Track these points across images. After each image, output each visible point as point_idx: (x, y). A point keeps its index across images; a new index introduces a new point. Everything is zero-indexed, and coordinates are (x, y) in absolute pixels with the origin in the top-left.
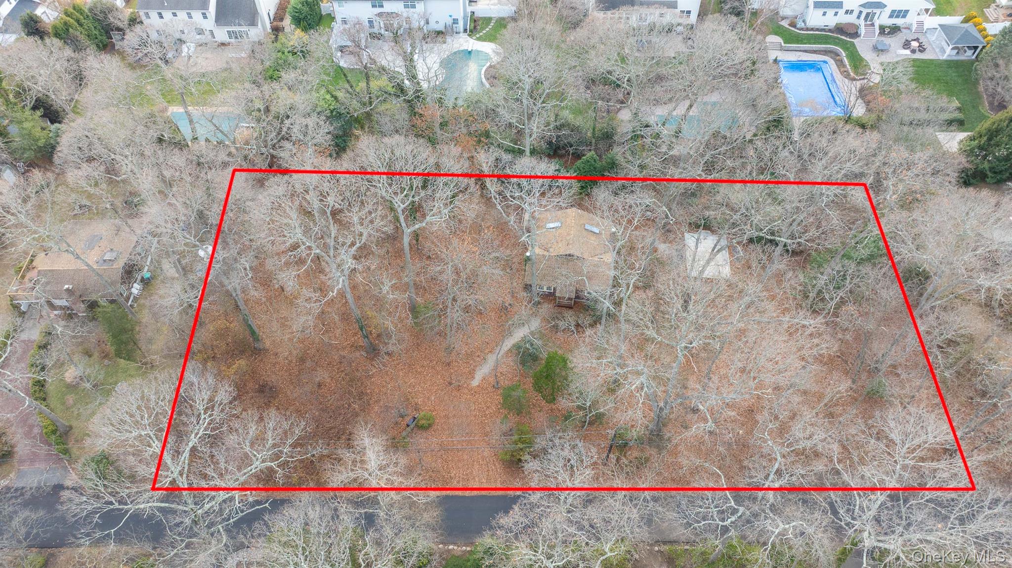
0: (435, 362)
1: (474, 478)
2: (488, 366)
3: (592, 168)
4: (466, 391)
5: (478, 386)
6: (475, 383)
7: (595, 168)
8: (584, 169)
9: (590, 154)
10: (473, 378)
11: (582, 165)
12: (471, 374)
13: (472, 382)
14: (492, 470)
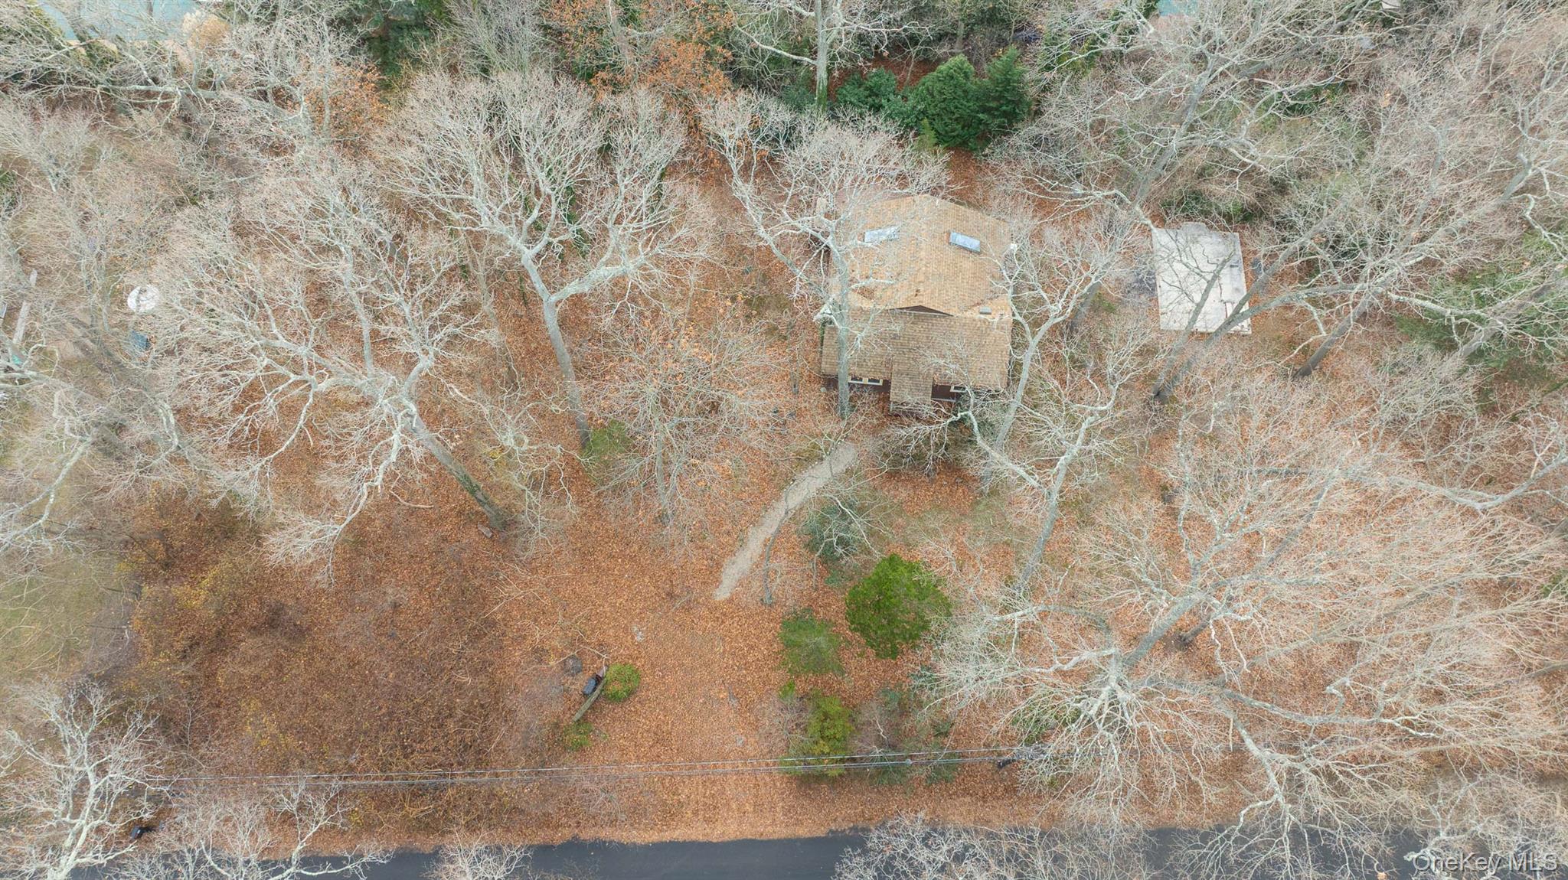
0: (636, 547)
1: (728, 804)
2: (748, 555)
3: (960, 92)
4: (704, 611)
5: (730, 601)
6: (722, 594)
7: (965, 92)
8: (941, 93)
9: (956, 60)
10: (718, 582)
11: (938, 85)
12: (714, 571)
13: (717, 592)
14: (765, 784)
